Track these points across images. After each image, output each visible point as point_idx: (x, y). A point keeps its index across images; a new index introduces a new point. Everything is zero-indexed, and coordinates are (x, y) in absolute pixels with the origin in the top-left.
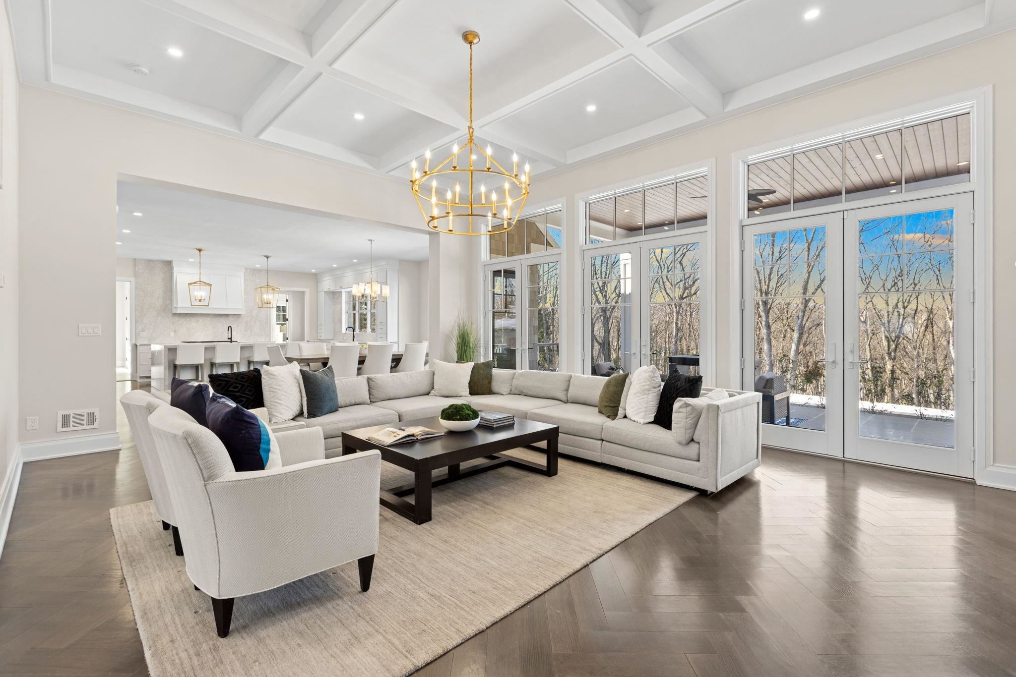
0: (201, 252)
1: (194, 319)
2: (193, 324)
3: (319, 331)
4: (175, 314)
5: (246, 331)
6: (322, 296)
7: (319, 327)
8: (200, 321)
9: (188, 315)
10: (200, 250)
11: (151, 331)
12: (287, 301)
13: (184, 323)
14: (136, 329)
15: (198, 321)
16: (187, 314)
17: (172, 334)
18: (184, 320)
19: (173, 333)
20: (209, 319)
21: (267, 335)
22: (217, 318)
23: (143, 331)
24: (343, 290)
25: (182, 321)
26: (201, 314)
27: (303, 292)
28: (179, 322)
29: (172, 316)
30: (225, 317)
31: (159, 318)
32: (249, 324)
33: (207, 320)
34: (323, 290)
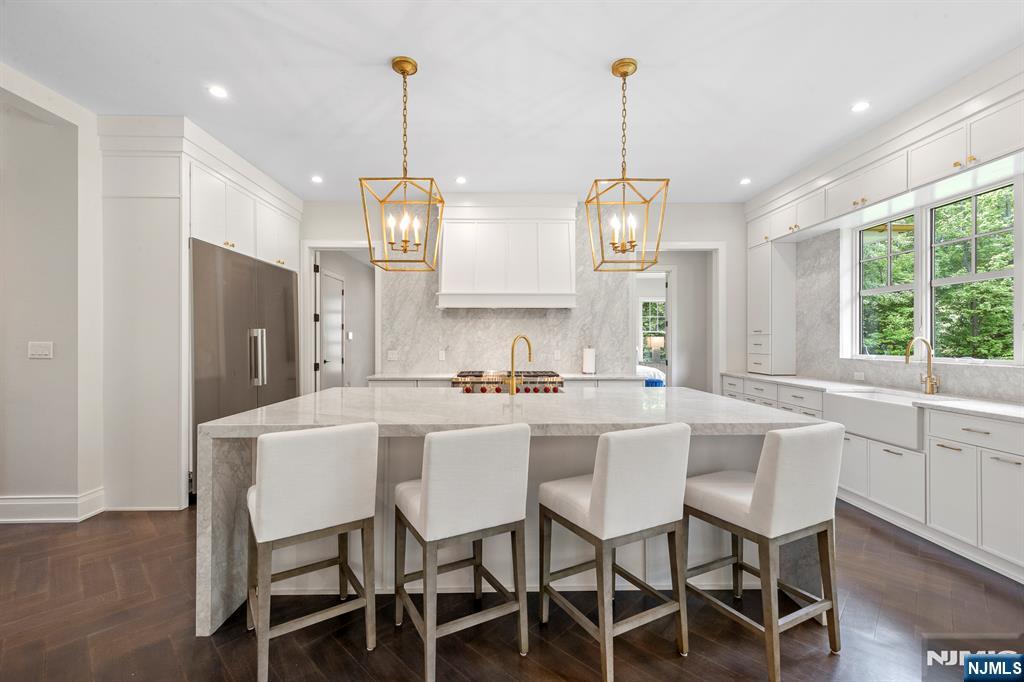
2: (480, 332)
3: (752, 349)
4: (450, 312)
6: (764, 254)
7: (752, 341)
8: (492, 328)
11: (407, 348)
12: (667, 285)
13: (464, 330)
14: (384, 343)
15: (489, 327)
17: (442, 355)
18: (464, 324)
19: (444, 352)
20: (508, 321)
23: (393, 348)
25: (462, 327)
27: (710, 254)
28: (455, 329)
29: (443, 317)
30: (540, 317)
31: (419, 322)
32: (587, 332)
33: (504, 325)
34: (766, 238)
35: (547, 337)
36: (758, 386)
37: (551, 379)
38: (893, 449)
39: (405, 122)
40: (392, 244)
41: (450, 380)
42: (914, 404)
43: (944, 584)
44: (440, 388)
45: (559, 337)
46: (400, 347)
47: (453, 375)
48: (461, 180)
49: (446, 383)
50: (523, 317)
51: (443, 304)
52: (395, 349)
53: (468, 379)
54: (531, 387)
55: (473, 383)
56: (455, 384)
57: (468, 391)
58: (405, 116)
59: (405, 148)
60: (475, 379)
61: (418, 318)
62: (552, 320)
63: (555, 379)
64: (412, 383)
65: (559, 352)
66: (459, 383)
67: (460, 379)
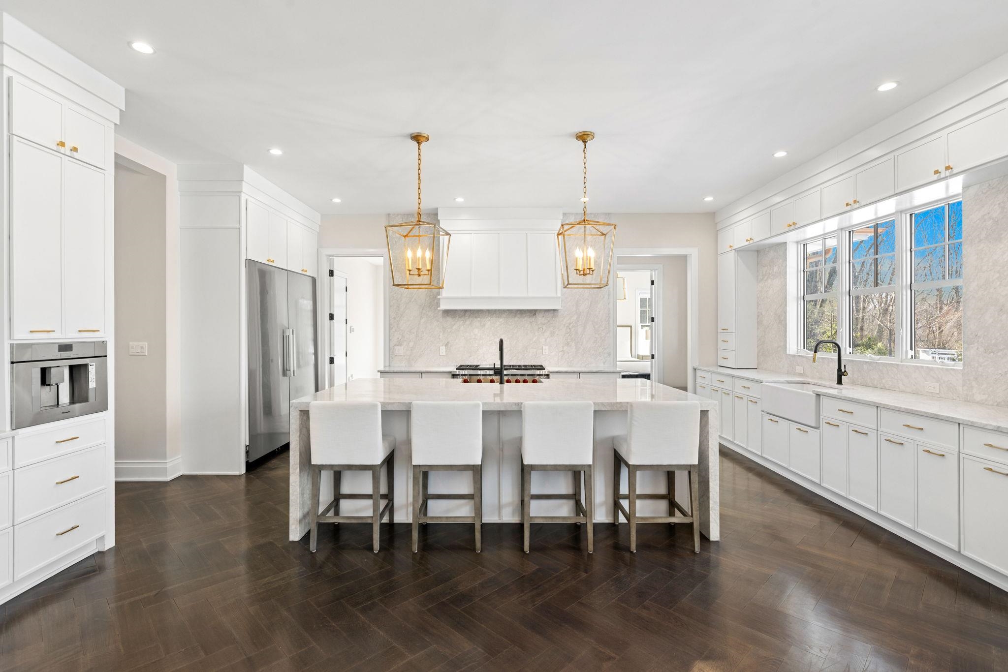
0: (424, 145)
1: (477, 322)
2: (476, 331)
3: (721, 345)
4: (447, 312)
5: (568, 344)
6: (729, 260)
7: (721, 337)
8: (487, 326)
9: (468, 313)
10: (417, 138)
11: (411, 344)
12: (653, 283)
13: (462, 328)
14: (390, 340)
15: (484, 325)
16: (466, 311)
17: (443, 350)
18: (461, 323)
19: (444, 348)
20: (501, 320)
21: (609, 354)
22: (516, 319)
23: (399, 344)
24: (792, 237)
25: (459, 324)
26: (488, 311)
27: (684, 258)
28: (454, 328)
29: (443, 317)
30: (530, 317)
31: (423, 320)
32: (573, 329)
33: (498, 323)
34: (730, 247)
35: (537, 334)
36: (722, 378)
37: (538, 372)
38: (803, 427)
39: (419, 179)
40: (410, 270)
41: (450, 372)
42: (813, 391)
43: (809, 518)
44: (441, 379)
45: (547, 334)
46: (405, 343)
47: (453, 369)
48: (460, 200)
49: (446, 375)
50: (515, 316)
51: (444, 306)
52: (401, 345)
53: (466, 372)
54: (521, 378)
55: (470, 375)
56: (454, 376)
57: (465, 381)
58: (419, 174)
59: (419, 198)
60: (472, 372)
61: (421, 318)
62: (540, 319)
63: (541, 372)
64: (417, 375)
65: (547, 347)
66: (458, 375)
67: (458, 372)
